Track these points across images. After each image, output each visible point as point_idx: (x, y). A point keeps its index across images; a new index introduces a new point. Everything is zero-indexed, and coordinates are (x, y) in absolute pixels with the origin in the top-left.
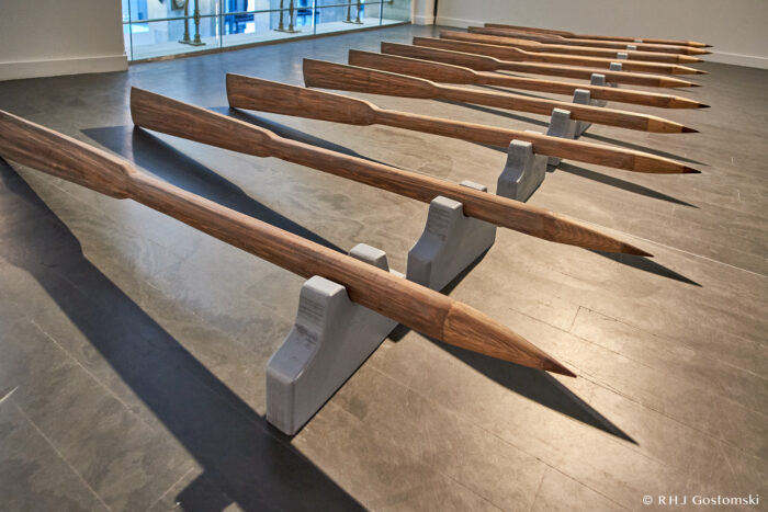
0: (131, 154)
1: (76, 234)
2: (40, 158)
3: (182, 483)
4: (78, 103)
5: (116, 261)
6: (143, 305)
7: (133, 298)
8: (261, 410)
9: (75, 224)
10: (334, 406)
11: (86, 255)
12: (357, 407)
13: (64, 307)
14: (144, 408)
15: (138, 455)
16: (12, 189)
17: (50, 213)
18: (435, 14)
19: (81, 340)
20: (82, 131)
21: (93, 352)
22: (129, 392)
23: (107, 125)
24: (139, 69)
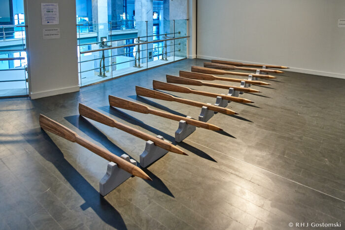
0: (78, 125)
1: (63, 152)
2: (54, 130)
3: (81, 204)
4: (63, 107)
5: (72, 159)
6: (77, 170)
7: (75, 168)
8: (99, 192)
9: (62, 149)
10: (114, 191)
11: (65, 158)
12: (119, 191)
13: (59, 171)
14: (75, 191)
15: (74, 199)
16: (46, 139)
17: (56, 146)
18: (197, 54)
19: (63, 178)
20: (65, 118)
21: (66, 180)
22: (73, 188)
23: (72, 115)
24: (84, 90)
